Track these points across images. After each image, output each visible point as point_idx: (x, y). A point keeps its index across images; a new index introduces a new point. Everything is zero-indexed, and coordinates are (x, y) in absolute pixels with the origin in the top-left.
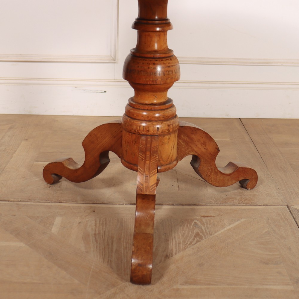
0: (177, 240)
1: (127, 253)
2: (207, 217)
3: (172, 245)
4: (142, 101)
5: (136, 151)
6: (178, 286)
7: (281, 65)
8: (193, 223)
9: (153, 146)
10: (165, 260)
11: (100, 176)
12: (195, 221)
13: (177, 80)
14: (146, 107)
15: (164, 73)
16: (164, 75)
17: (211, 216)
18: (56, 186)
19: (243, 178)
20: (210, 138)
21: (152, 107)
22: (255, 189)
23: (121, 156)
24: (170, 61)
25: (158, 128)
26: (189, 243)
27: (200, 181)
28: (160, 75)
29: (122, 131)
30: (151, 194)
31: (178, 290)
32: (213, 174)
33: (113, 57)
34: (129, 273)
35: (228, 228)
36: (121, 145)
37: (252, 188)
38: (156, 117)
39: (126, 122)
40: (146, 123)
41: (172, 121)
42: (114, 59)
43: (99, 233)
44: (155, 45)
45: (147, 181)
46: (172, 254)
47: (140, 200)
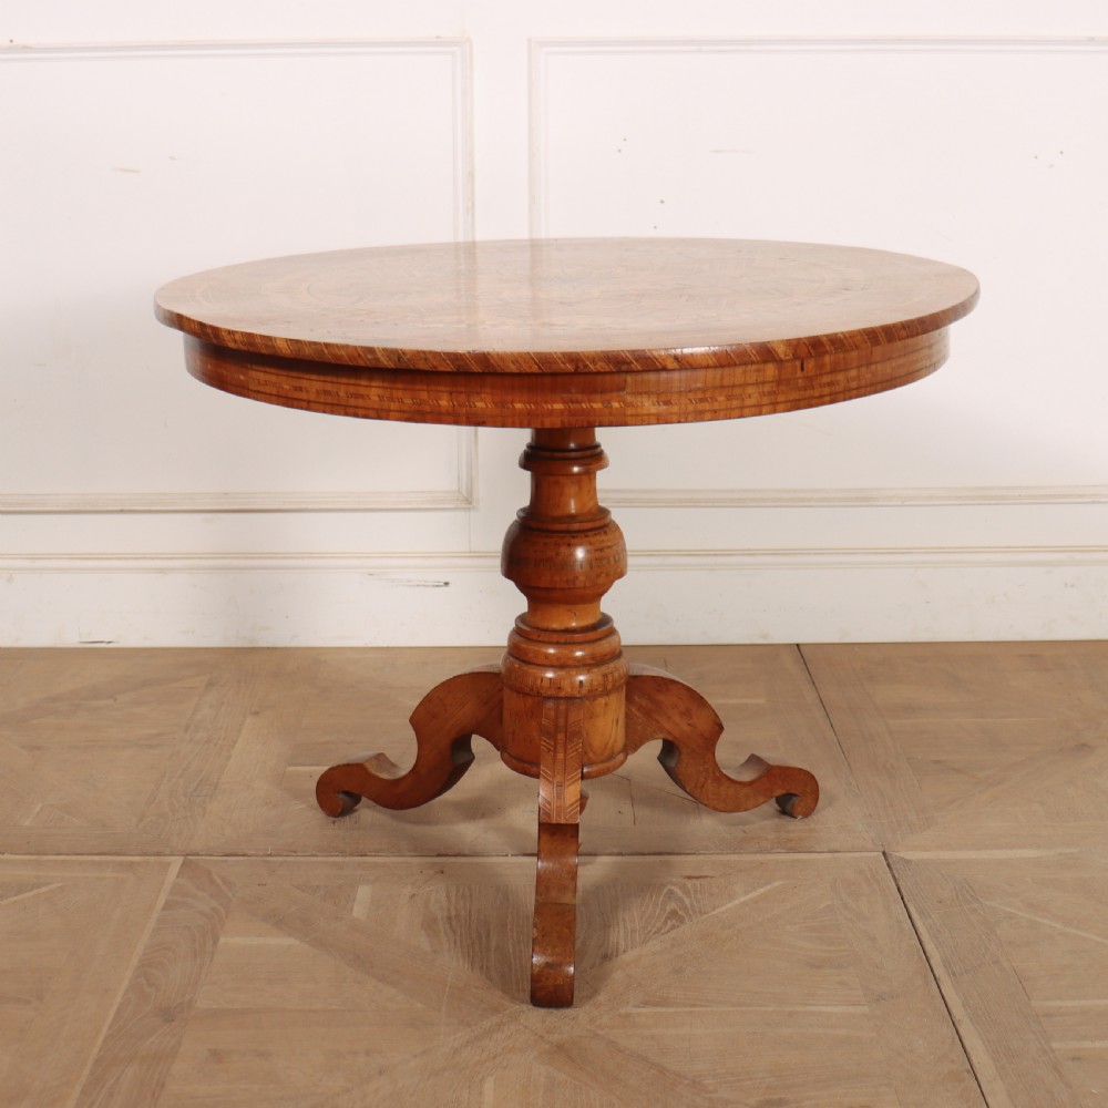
0: (629, 927)
1: (521, 951)
2: (697, 878)
3: (618, 936)
4: (545, 624)
5: (535, 734)
6: (630, 1009)
7: (899, 503)
8: (665, 891)
9: (570, 721)
10: (601, 964)
11: (450, 795)
12: (669, 887)
13: (621, 575)
14: (555, 637)
15: (590, 562)
16: (591, 568)
17: (706, 877)
18: (347, 820)
19: (784, 792)
20: (700, 701)
21: (567, 637)
22: (815, 816)
23: (500, 745)
24: (604, 538)
25: (581, 682)
26: (654, 929)
27: (686, 802)
28: (581, 568)
29: (501, 690)
30: (569, 822)
31: (628, 1015)
32: (710, 781)
33: (465, 494)
34: (528, 986)
35: (743, 899)
36: (501, 721)
37: (807, 814)
38: (576, 659)
39: (510, 670)
40: (555, 672)
41: (612, 665)
42: (467, 500)
43: (457, 916)
44: (570, 504)
45: (560, 796)
46: (617, 951)
47: (545, 837)
